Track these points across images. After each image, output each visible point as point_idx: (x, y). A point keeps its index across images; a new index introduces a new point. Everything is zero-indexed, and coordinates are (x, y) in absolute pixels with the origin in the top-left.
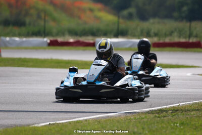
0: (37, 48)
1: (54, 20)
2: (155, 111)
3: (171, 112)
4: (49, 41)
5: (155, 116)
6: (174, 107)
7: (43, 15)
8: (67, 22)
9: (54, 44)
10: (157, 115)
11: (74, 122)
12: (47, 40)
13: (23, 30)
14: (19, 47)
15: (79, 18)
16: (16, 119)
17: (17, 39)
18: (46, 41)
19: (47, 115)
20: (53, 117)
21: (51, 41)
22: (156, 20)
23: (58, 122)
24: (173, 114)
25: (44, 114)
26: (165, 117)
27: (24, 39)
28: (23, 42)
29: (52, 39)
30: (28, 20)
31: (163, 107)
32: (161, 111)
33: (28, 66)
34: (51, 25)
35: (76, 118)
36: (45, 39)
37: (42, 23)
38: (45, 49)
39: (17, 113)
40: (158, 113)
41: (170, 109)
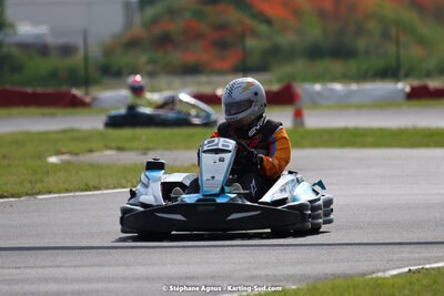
0: (381, 104)
4: (408, 89)
7: (393, 31)
9: (419, 94)
12: (404, 86)
13: (352, 66)
14: (343, 104)
17: (338, 87)
18: (403, 90)
19: (405, 252)
20: (417, 255)
21: (413, 89)
23: (427, 266)
25: (396, 248)
27: (354, 87)
28: (350, 94)
29: (416, 83)
30: (361, 44)
33: (363, 145)
34: (413, 52)
36: (400, 85)
37: (392, 49)
38: (399, 106)
39: (338, 249)
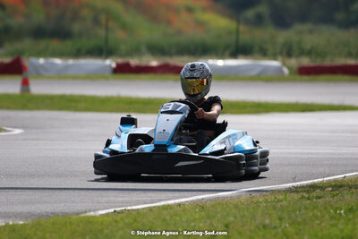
0: (92, 77)
1: (124, 27)
2: (303, 187)
3: (330, 189)
4: (114, 65)
5: (303, 197)
6: (335, 180)
7: (103, 19)
8: (147, 32)
9: (123, 70)
10: (306, 195)
11: (159, 207)
12: (111, 63)
13: (68, 45)
14: (62, 75)
15: (169, 23)
16: (55, 202)
17: (58, 61)
18: (110, 66)
19: (111, 196)
20: (120, 199)
21: (118, 65)
22: (307, 27)
23: (129, 208)
24: (335, 193)
25: (105, 193)
26: (319, 198)
27: (71, 62)
28: (67, 67)
29: (120, 61)
30: (76, 27)
31: (316, 181)
32: (313, 187)
33: (77, 109)
34: (118, 35)
35: (160, 200)
36: (108, 62)
37: (102, 32)
38: (106, 78)
39: (57, 192)
40: (307, 192)
41: (329, 184)
